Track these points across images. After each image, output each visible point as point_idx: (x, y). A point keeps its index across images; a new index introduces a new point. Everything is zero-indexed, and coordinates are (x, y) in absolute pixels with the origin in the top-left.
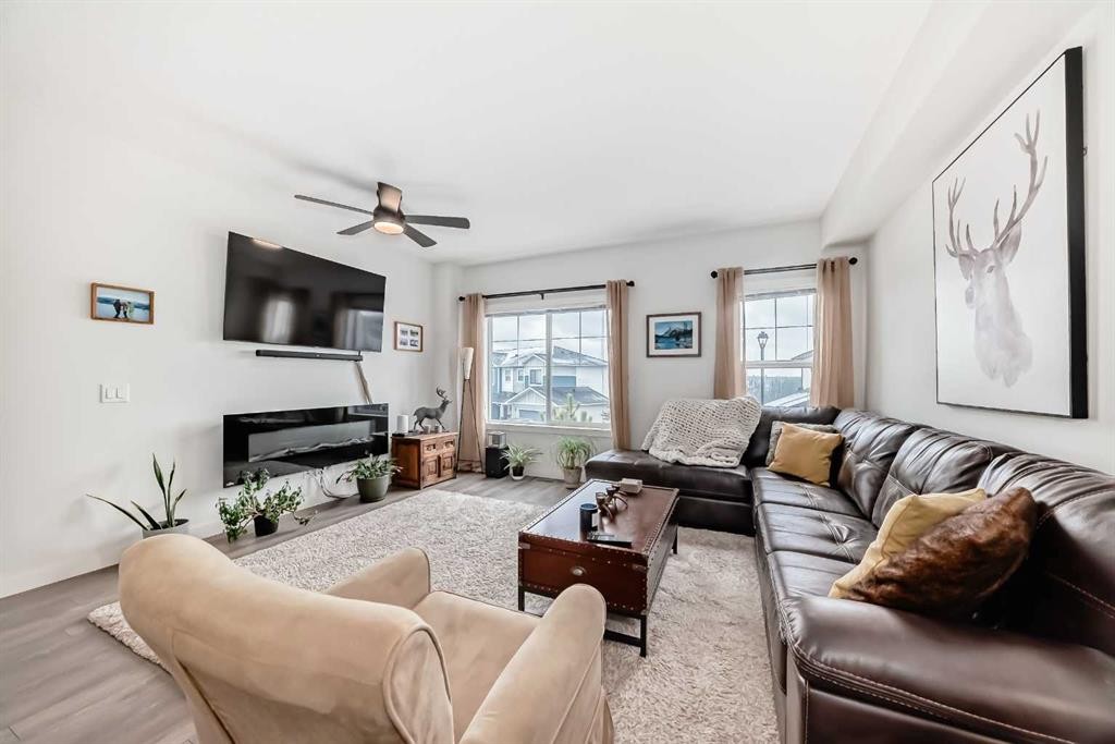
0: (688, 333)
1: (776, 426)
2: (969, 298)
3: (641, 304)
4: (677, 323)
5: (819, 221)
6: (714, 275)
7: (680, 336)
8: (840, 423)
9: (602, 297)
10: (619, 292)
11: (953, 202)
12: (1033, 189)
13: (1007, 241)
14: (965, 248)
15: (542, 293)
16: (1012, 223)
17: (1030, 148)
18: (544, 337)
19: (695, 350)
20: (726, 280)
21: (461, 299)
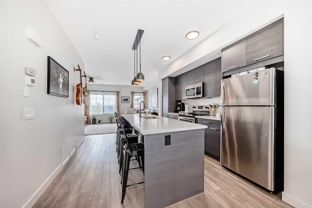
0: (128, 100)
3: (121, 95)
4: (126, 98)
5: (142, 87)
6: (132, 92)
7: (126, 100)
8: (145, 110)
9: (116, 93)
10: (118, 93)
15: (103, 91)
18: (102, 98)
19: (128, 102)
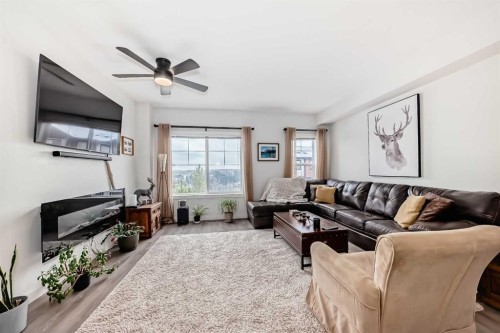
0: (274, 152)
1: (312, 186)
2: (383, 147)
4: (270, 147)
5: (315, 115)
6: (285, 129)
7: (271, 153)
9: (241, 133)
11: (377, 120)
12: (407, 123)
13: (398, 134)
14: (382, 133)
15: (206, 128)
16: (400, 130)
17: (407, 113)
18: (204, 149)
19: (276, 159)
20: (289, 132)
21: (155, 126)
